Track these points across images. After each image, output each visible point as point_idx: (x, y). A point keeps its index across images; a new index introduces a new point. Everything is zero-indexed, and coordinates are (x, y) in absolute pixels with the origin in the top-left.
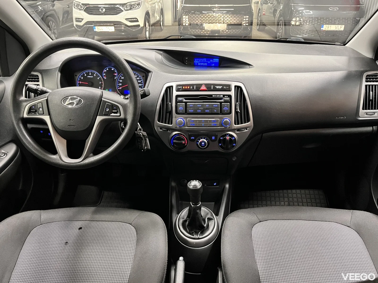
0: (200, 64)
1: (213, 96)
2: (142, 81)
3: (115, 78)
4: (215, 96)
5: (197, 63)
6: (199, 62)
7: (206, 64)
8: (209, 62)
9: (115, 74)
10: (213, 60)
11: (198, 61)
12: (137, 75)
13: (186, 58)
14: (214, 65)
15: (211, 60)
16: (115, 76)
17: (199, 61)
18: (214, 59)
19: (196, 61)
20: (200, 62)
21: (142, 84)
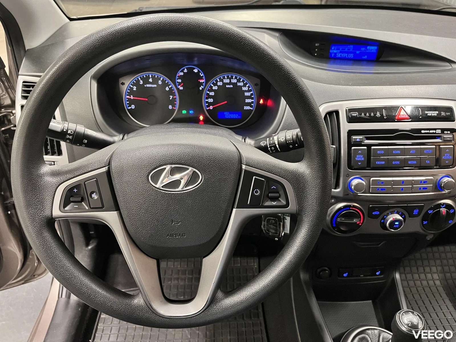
0: (341, 55)
1: (423, 132)
2: (252, 94)
3: (201, 89)
4: (427, 131)
5: (336, 54)
6: (339, 51)
7: (351, 56)
8: (358, 52)
9: (201, 81)
10: (366, 48)
11: (337, 49)
12: (243, 81)
13: (317, 45)
14: (366, 57)
15: (363, 49)
16: (201, 84)
17: (339, 49)
18: (368, 47)
19: (334, 49)
20: (341, 52)
21: (252, 99)
